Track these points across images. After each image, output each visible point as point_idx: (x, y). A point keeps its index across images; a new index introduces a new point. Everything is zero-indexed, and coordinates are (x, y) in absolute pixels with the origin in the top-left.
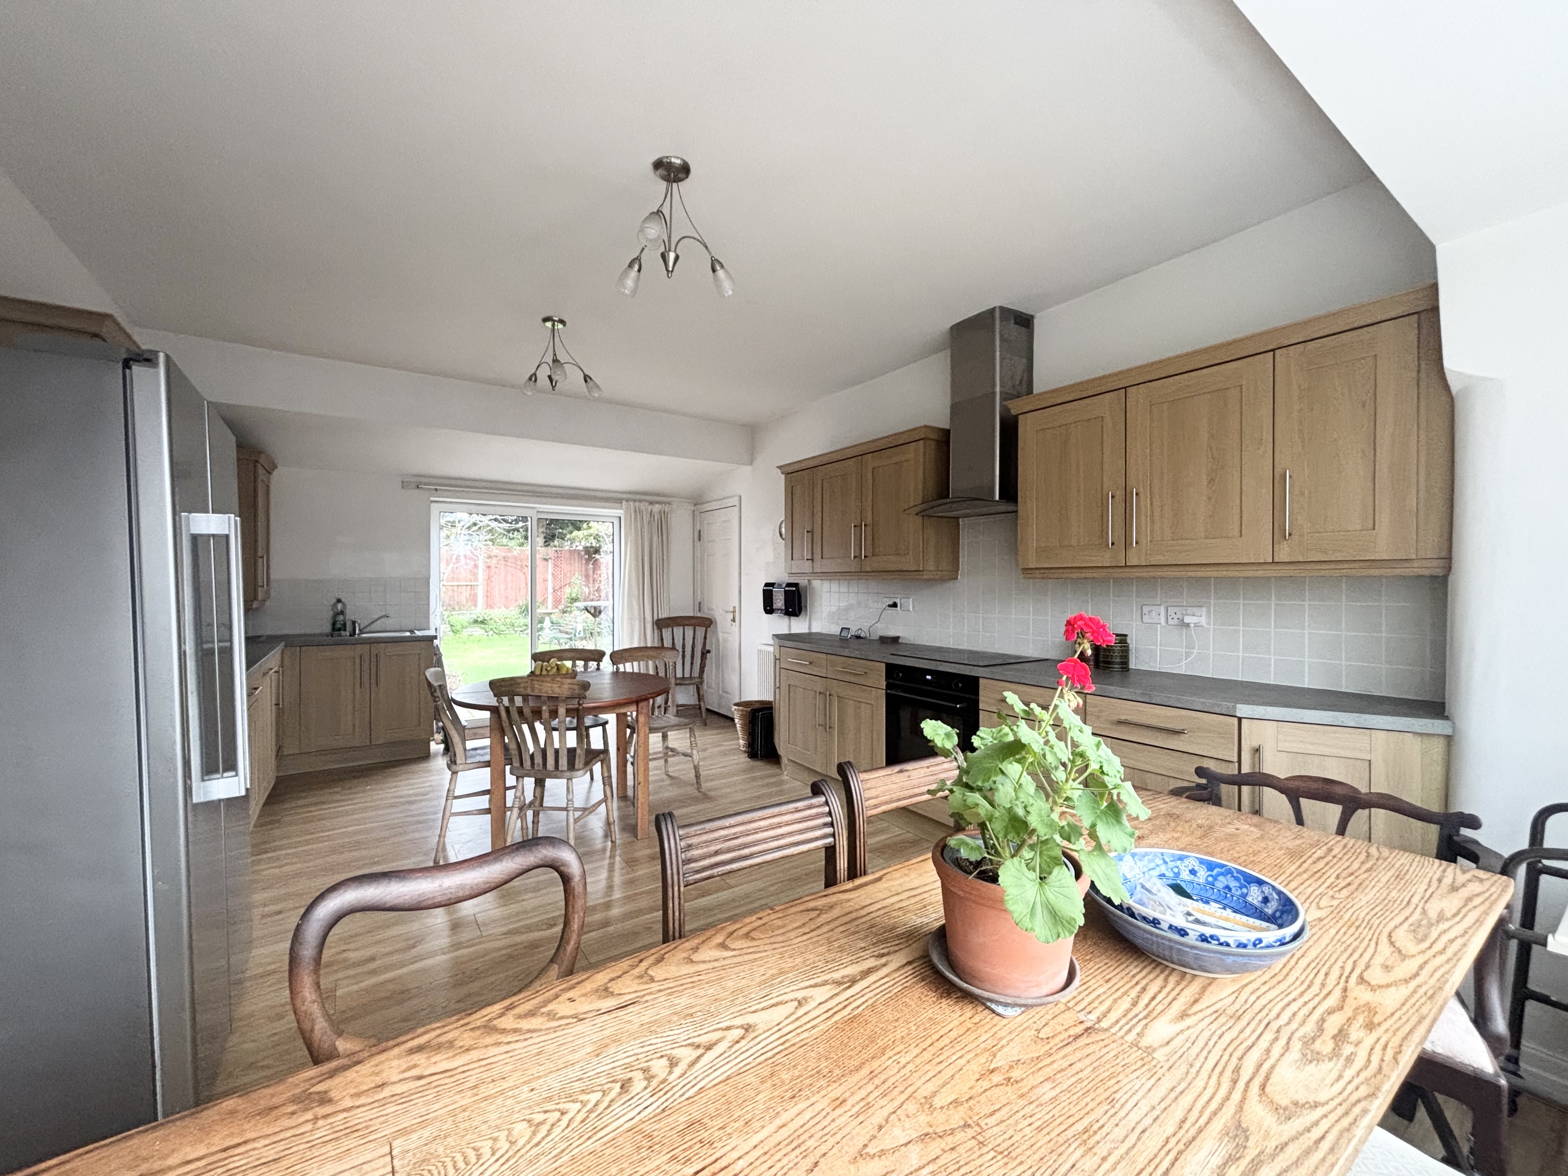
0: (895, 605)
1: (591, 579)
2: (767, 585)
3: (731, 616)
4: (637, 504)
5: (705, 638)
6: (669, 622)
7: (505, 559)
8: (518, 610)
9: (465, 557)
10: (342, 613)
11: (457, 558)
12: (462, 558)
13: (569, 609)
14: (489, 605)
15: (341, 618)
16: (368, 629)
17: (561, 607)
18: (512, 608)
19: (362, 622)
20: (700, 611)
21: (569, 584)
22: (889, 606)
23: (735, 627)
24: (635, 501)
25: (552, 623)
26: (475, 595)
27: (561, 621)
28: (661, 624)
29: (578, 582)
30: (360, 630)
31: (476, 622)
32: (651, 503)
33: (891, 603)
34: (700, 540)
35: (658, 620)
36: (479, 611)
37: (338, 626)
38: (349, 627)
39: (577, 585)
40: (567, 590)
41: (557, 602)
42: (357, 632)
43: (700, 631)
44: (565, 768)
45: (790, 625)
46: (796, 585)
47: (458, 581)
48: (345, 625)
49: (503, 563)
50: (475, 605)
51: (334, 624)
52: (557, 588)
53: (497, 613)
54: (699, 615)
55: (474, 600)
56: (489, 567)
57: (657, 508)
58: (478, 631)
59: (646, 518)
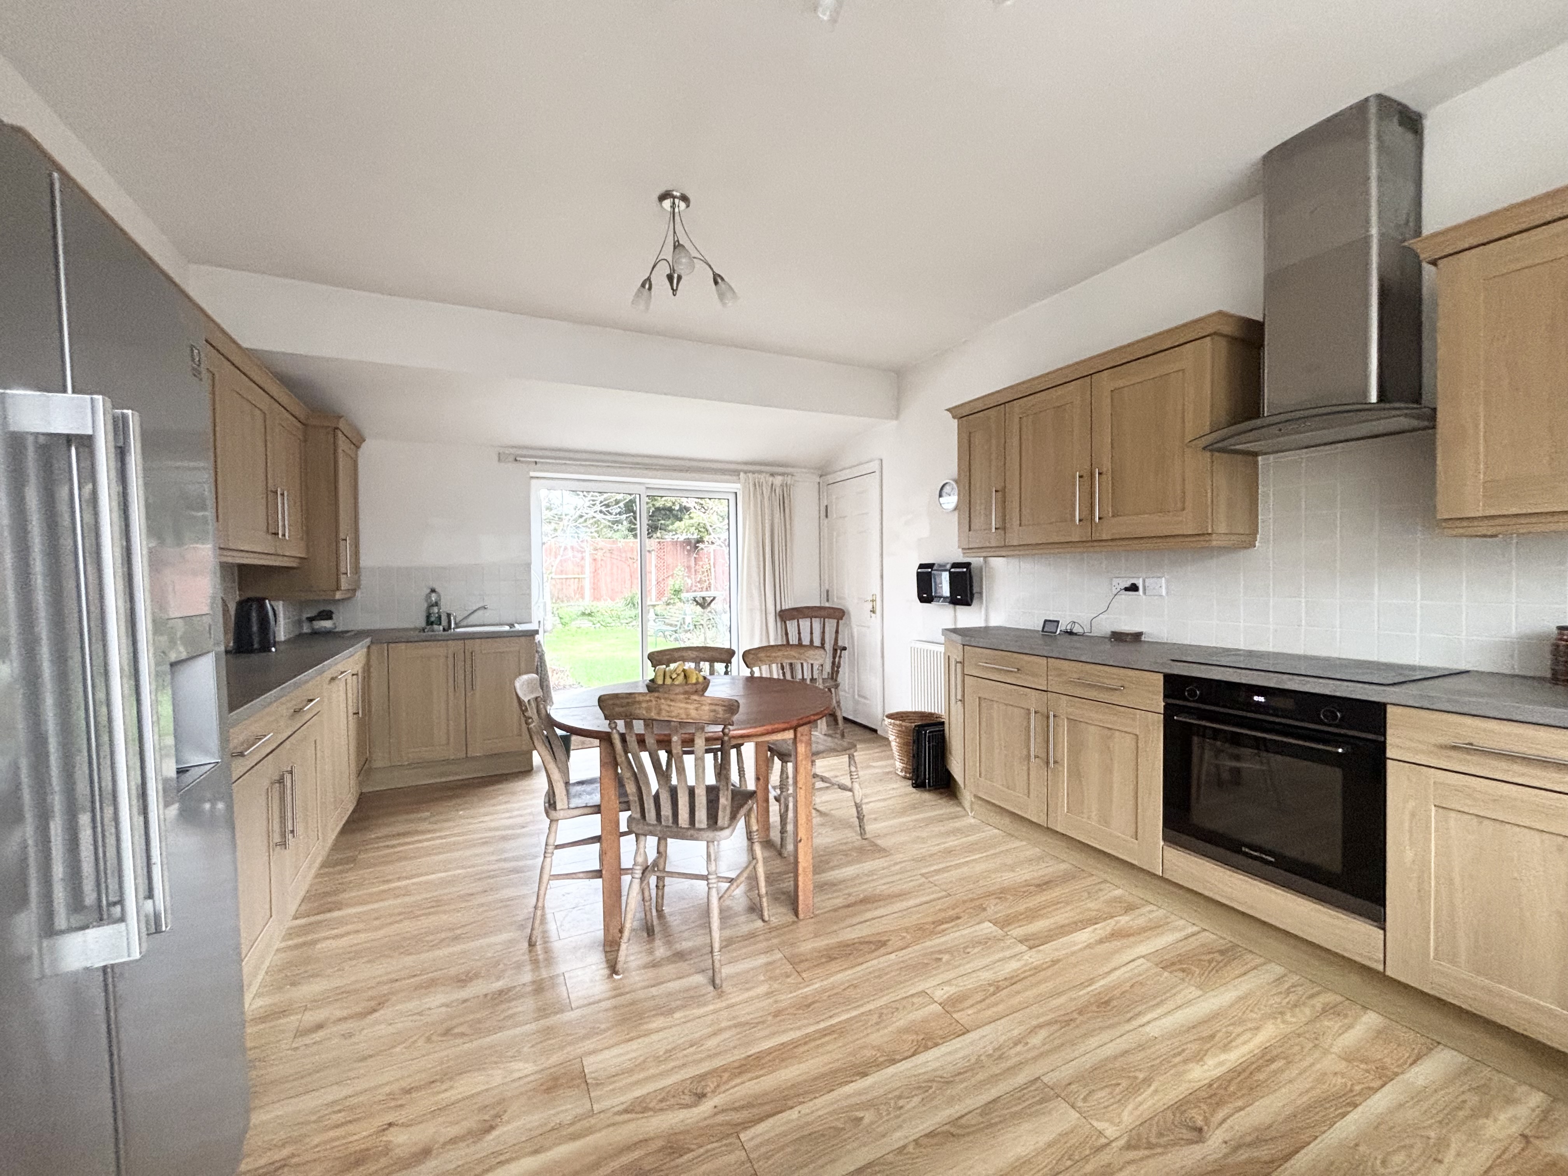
0: (1134, 588)
1: (693, 570)
2: (922, 566)
3: (869, 606)
4: (756, 475)
5: (837, 632)
6: (795, 613)
7: (611, 551)
8: (623, 602)
9: (572, 548)
10: (436, 604)
11: (565, 549)
12: (570, 550)
13: (672, 601)
14: (596, 598)
15: (436, 610)
16: (464, 623)
17: (665, 599)
18: (617, 600)
19: (458, 614)
20: (828, 600)
21: (672, 575)
22: (1126, 589)
23: (876, 619)
24: (753, 472)
25: (656, 615)
26: (582, 588)
27: (664, 613)
28: (785, 616)
29: (681, 573)
30: (456, 624)
31: (584, 614)
32: (772, 475)
33: (1128, 585)
34: (827, 516)
35: (781, 611)
36: (587, 603)
37: (433, 619)
38: (444, 622)
39: (679, 578)
40: (671, 581)
41: (660, 594)
42: (453, 626)
43: (831, 624)
44: (704, 825)
45: (955, 616)
46: (967, 565)
47: (566, 574)
48: (440, 617)
49: (608, 555)
50: (583, 597)
51: (428, 616)
52: (660, 579)
53: (603, 606)
54: (827, 605)
55: (580, 591)
56: (595, 560)
57: (778, 480)
58: (585, 623)
59: (766, 491)
